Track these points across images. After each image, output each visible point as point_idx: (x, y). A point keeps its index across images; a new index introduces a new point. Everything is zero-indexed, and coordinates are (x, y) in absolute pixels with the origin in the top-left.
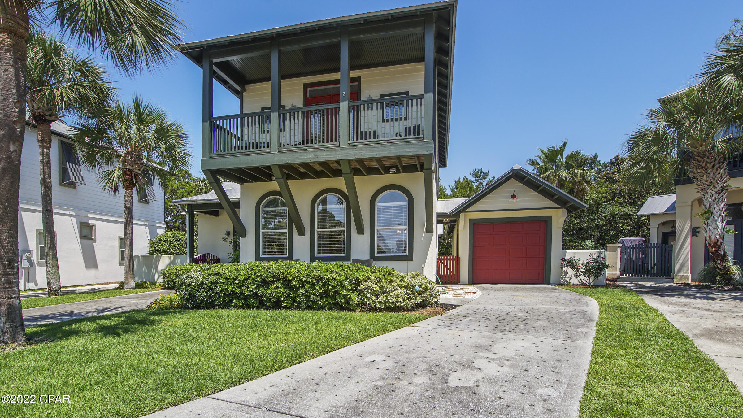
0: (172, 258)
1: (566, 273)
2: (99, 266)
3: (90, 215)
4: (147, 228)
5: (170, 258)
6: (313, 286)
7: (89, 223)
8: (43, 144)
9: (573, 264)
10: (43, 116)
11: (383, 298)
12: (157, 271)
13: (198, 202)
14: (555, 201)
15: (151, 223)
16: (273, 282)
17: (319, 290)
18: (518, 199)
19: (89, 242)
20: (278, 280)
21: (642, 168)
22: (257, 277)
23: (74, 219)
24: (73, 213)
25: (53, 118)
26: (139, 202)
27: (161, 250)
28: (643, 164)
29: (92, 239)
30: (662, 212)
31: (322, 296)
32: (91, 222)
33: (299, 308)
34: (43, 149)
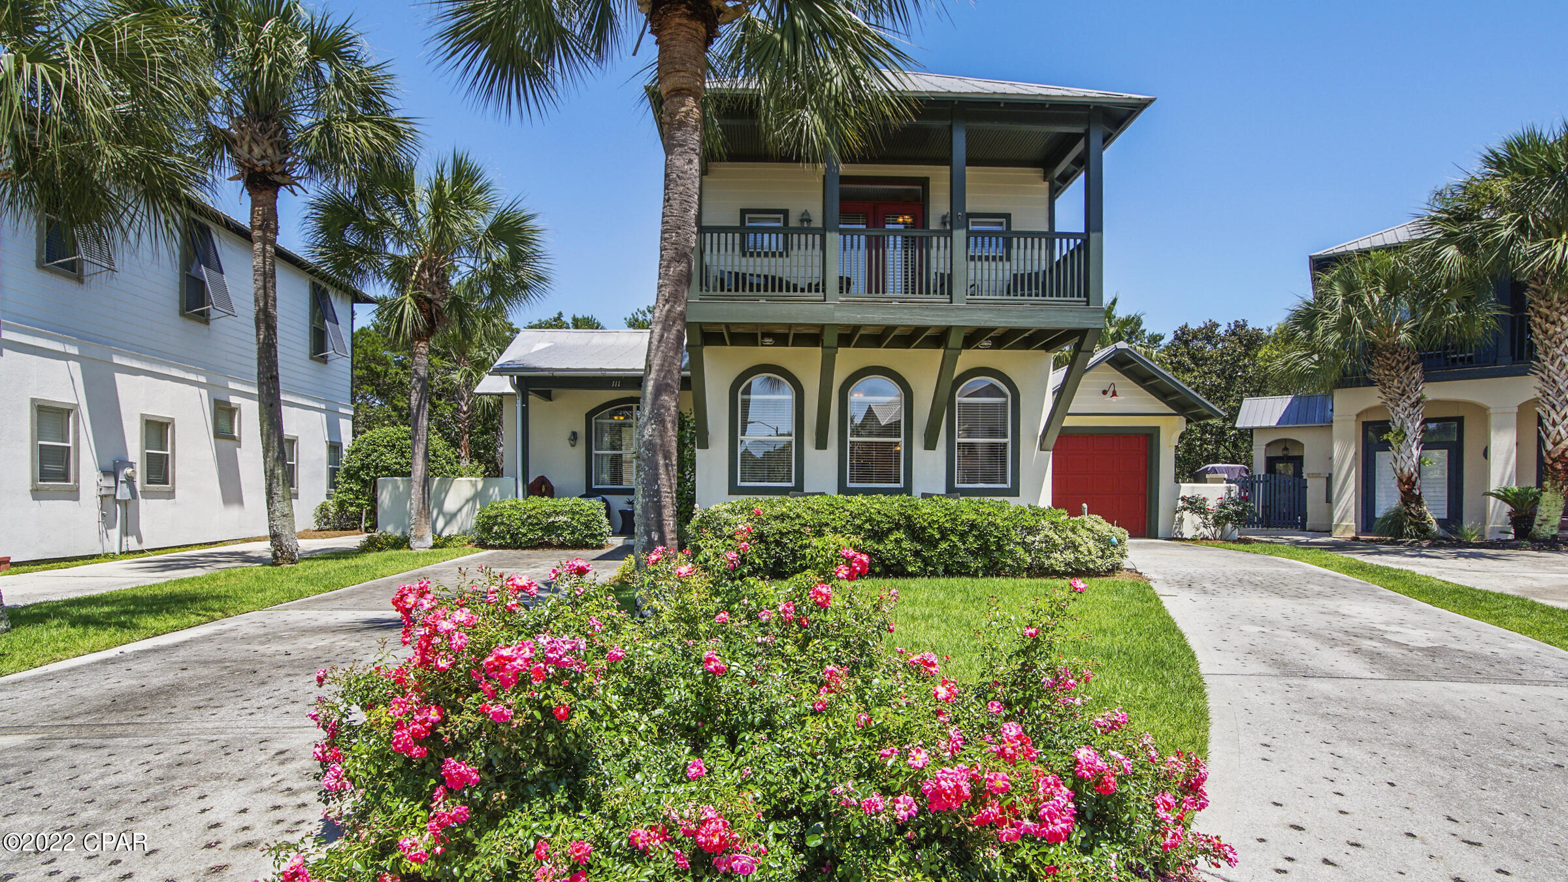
0: (480, 485)
1: (1181, 520)
2: (245, 499)
3: (232, 385)
4: (324, 415)
5: (474, 485)
6: (963, 536)
7: (230, 403)
8: (265, 234)
9: (1196, 506)
10: (270, 174)
11: (1069, 556)
12: (441, 512)
13: (556, 374)
14: (1169, 404)
15: (332, 406)
16: (890, 531)
17: (972, 543)
18: (1120, 398)
19: (230, 443)
20: (898, 527)
21: (1316, 363)
22: (866, 521)
23: (204, 392)
24: (203, 379)
25: (286, 180)
26: (311, 358)
27: (377, 467)
28: (1316, 357)
29: (234, 438)
30: (1274, 424)
31: (974, 554)
32: (234, 400)
33: (934, 574)
34: (264, 244)
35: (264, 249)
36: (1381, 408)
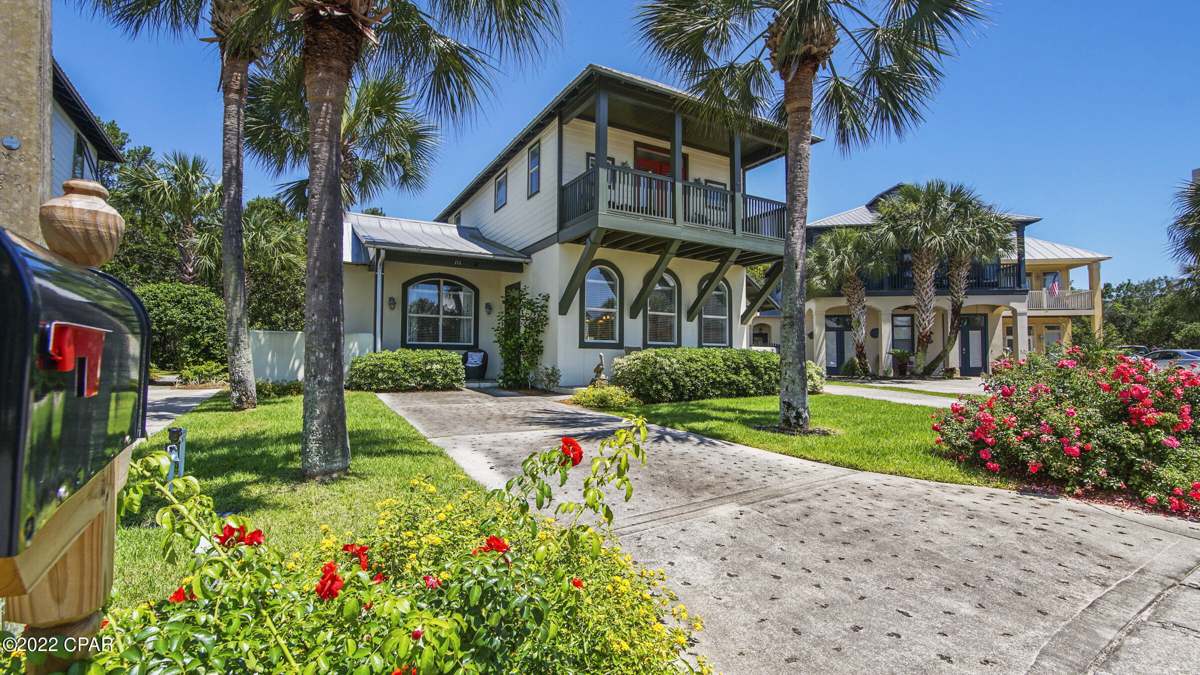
34: (239, 108)
35: (238, 112)
36: (848, 308)
